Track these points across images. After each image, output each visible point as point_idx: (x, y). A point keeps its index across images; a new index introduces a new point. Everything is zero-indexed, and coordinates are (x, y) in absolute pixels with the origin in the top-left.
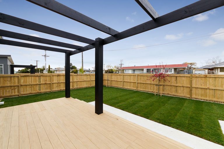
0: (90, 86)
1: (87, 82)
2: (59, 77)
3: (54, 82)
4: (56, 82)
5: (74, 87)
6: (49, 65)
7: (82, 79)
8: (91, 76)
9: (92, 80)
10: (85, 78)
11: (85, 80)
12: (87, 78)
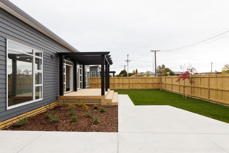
0: (145, 88)
1: (142, 84)
2: (119, 79)
3: (116, 83)
4: (117, 83)
5: (130, 88)
6: (137, 69)
7: (137, 81)
8: (147, 79)
9: (147, 83)
10: (140, 81)
11: (140, 82)
12: (142, 81)
